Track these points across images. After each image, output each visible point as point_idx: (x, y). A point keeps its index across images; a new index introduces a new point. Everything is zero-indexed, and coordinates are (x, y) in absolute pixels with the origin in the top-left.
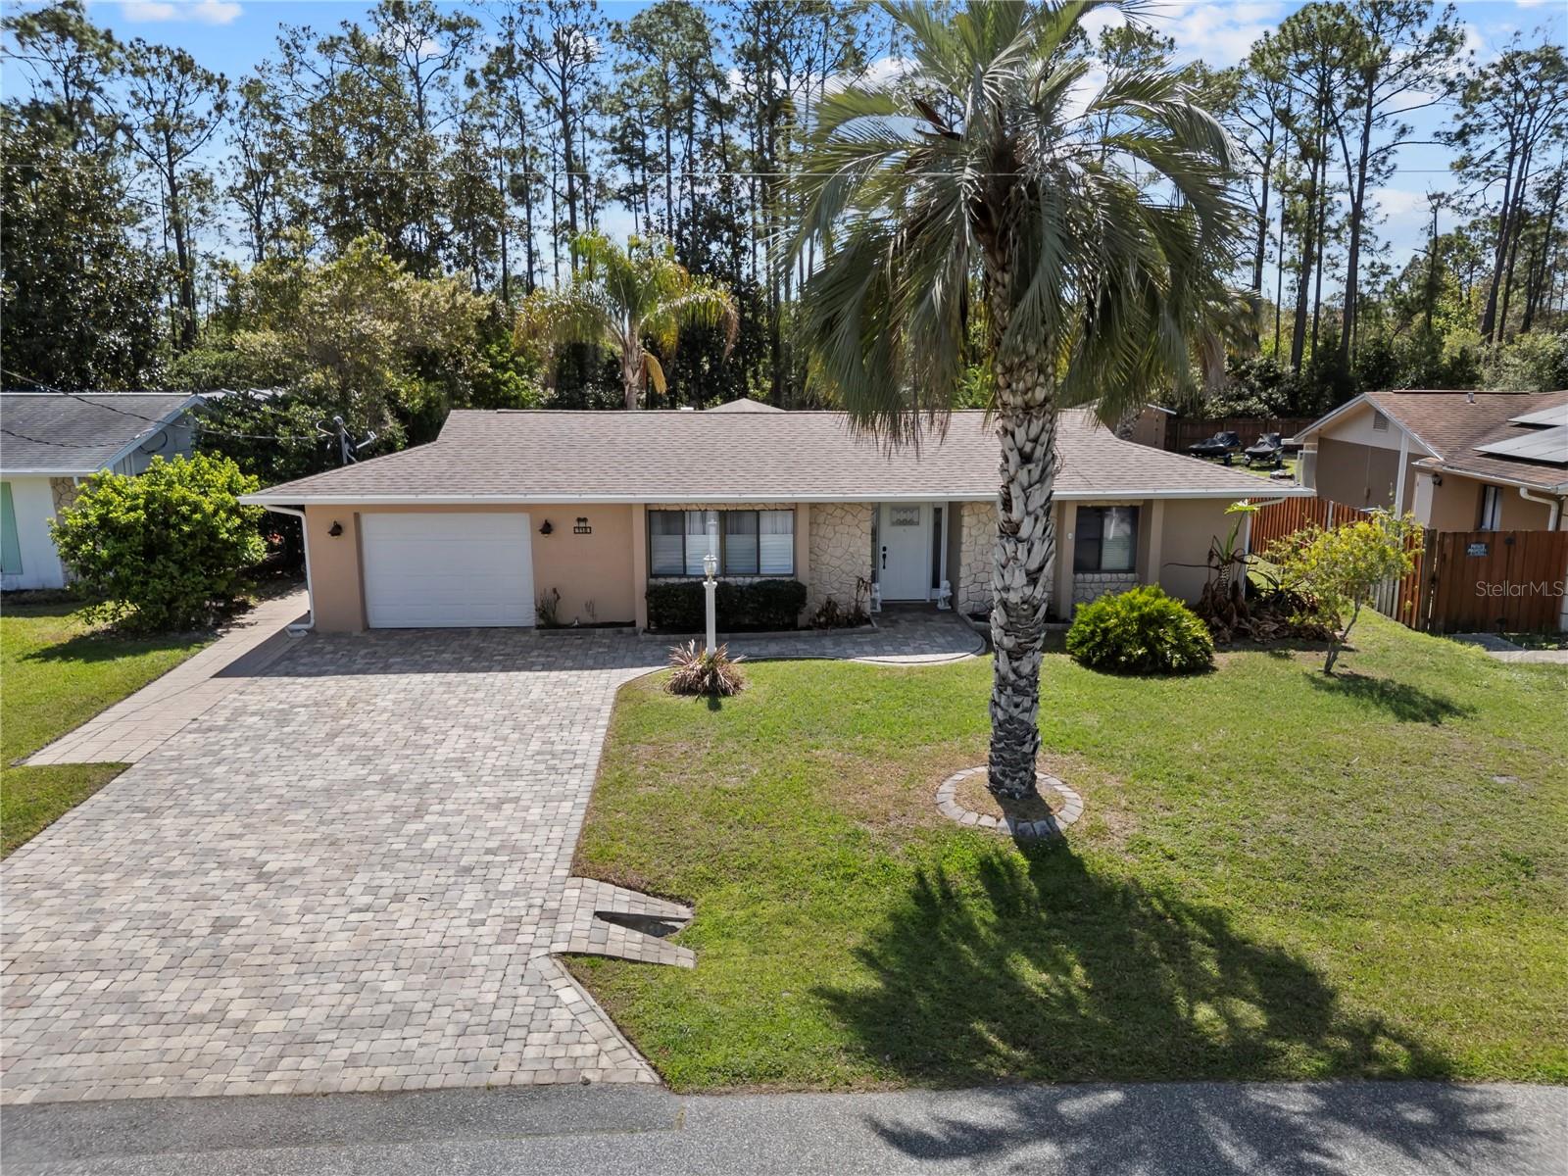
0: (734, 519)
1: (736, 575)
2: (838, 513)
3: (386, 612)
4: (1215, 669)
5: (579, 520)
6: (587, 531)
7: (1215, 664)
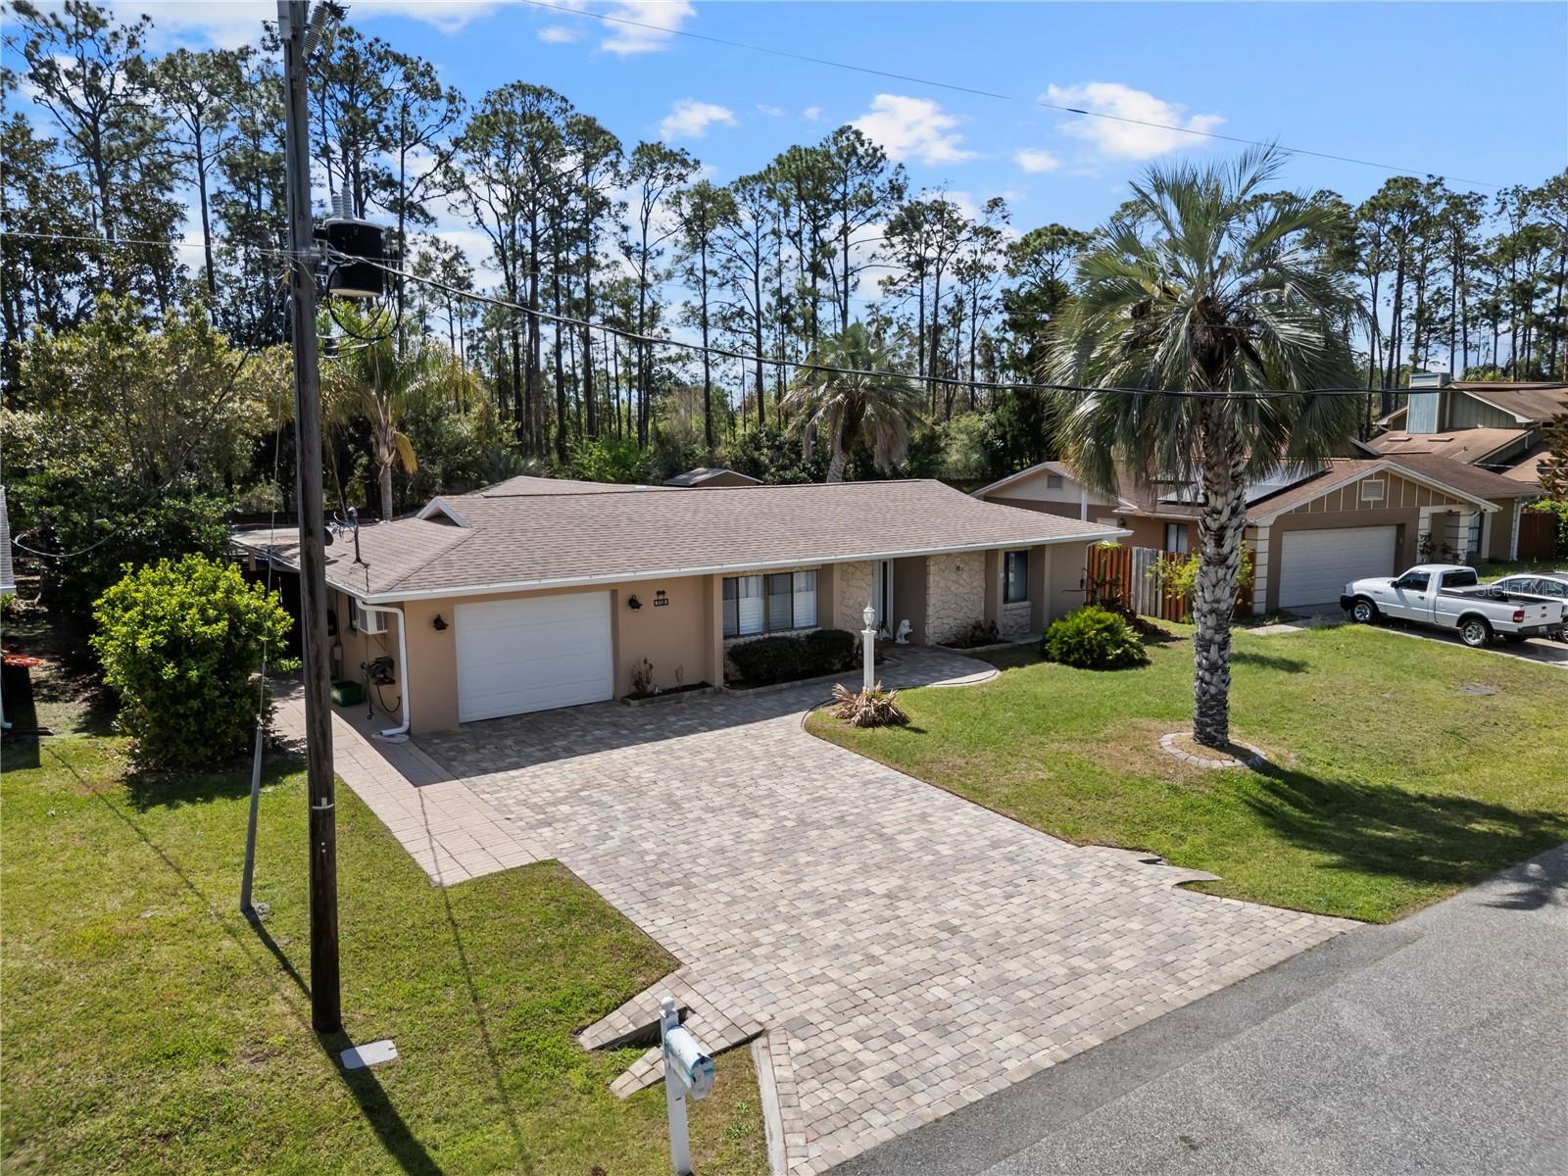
0: (775, 583)
1: (777, 631)
2: (851, 570)
3: (476, 705)
4: (1149, 663)
5: (659, 593)
6: (664, 602)
7: (1148, 658)
